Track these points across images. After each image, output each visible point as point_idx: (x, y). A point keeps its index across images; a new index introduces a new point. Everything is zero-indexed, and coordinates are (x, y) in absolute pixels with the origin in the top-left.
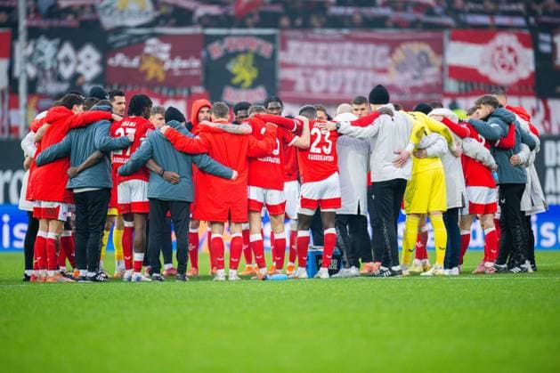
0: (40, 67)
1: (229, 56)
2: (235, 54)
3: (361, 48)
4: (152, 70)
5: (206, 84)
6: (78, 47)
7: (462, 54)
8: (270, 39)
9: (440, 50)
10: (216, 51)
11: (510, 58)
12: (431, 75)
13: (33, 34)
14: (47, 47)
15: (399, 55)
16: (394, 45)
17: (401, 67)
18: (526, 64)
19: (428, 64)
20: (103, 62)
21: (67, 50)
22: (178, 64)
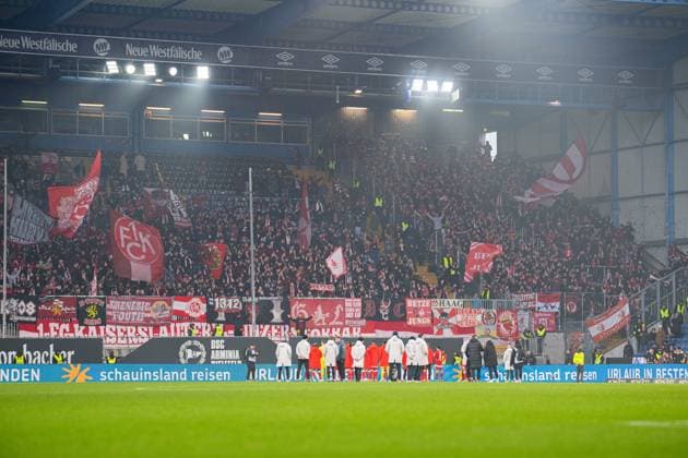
0: (11, 310)
1: (86, 306)
2: (90, 305)
3: (139, 303)
4: (56, 311)
5: (78, 317)
6: (26, 303)
7: (179, 305)
8: (104, 299)
9: (170, 305)
10: (82, 304)
11: (197, 307)
12: (166, 314)
13: (9, 297)
14: (14, 302)
15: (154, 306)
16: (152, 302)
17: (155, 311)
18: (203, 310)
19: (165, 310)
20: (36, 308)
21: (22, 303)
22: (67, 309)
